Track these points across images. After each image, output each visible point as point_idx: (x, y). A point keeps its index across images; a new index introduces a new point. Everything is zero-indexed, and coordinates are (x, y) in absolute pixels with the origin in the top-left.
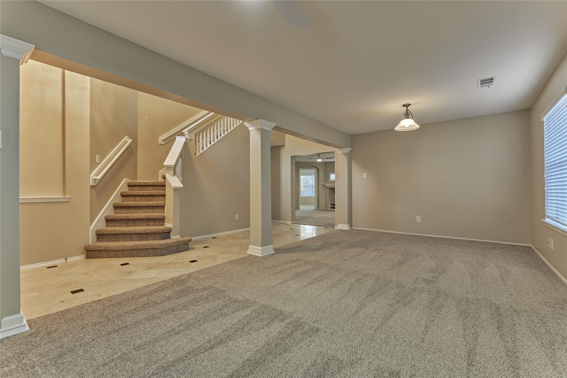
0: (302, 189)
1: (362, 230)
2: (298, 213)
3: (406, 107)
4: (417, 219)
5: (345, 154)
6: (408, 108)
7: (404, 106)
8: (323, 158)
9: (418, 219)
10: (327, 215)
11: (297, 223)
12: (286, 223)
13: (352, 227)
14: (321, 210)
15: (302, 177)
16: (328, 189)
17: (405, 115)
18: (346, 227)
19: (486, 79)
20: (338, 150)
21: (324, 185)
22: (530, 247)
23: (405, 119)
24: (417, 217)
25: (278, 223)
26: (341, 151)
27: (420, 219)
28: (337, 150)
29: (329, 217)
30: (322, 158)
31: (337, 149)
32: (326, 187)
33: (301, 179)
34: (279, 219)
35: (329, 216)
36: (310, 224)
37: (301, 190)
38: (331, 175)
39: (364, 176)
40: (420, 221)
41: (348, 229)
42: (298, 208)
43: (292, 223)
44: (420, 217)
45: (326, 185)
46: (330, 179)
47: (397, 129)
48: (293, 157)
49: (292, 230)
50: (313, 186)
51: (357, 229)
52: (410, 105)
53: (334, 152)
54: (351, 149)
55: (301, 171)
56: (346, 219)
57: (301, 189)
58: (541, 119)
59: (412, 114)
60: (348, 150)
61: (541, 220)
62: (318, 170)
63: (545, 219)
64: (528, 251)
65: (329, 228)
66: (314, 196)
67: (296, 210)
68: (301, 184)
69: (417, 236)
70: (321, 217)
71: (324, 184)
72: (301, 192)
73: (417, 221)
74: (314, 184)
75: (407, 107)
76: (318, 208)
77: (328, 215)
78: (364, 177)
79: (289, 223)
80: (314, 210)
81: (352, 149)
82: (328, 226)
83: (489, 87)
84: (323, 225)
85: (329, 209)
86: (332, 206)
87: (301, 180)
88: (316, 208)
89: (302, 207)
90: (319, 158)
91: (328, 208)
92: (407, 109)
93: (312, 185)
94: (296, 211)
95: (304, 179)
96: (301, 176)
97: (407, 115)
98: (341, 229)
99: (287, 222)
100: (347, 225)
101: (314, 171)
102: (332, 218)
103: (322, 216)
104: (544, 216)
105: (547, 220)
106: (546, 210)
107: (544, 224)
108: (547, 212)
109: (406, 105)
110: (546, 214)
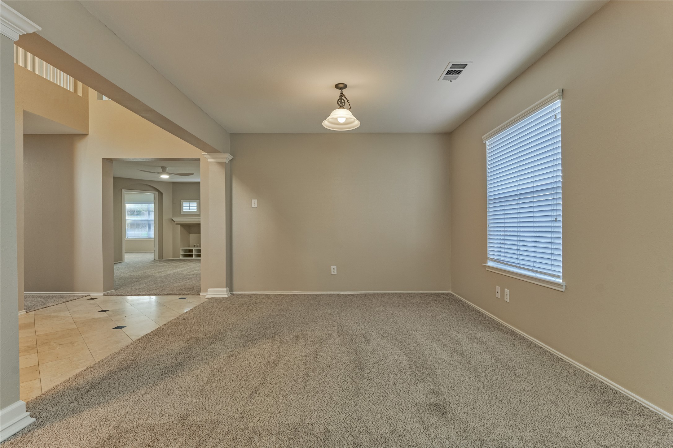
0: (128, 225)
1: (250, 295)
2: (119, 270)
3: (340, 90)
4: (332, 270)
5: (220, 164)
6: (344, 91)
7: (337, 86)
8: (171, 174)
9: (334, 269)
10: (179, 270)
11: (117, 292)
12: (90, 297)
13: (232, 291)
14: (166, 260)
15: (128, 206)
16: (179, 226)
17: (339, 103)
18: (222, 293)
19: (459, 63)
20: (208, 156)
21: (172, 220)
22: (451, 295)
23: (339, 108)
24: (332, 267)
25: (69, 299)
26: (213, 158)
27: (336, 270)
28: (205, 156)
29: (185, 272)
30: (169, 174)
31: (206, 154)
32: (176, 223)
33: (126, 209)
34: (72, 290)
35: (183, 271)
36: (149, 293)
37: (126, 228)
38: (184, 204)
39: (253, 204)
40: (336, 273)
41: (226, 296)
42: (119, 259)
43: (104, 295)
44: (335, 267)
45: (174, 219)
46: (183, 210)
47: (326, 124)
48: (107, 162)
49: (104, 315)
50: (149, 221)
51: (242, 294)
52: (345, 86)
53: (199, 160)
54: (231, 157)
55: (127, 194)
56: (223, 278)
57: (126, 226)
58: (483, 141)
59: (349, 103)
60: (226, 157)
61: (483, 264)
62: (161, 194)
63: (487, 263)
64: (451, 299)
65: (190, 299)
66: (153, 237)
67: (114, 264)
68: (127, 218)
69: (334, 295)
70: (169, 274)
71: (172, 218)
72: (126, 231)
73: (332, 273)
74: (152, 218)
75: (341, 89)
76: (161, 257)
77: (181, 269)
78: (253, 206)
79: (99, 294)
80: (152, 261)
81: (233, 157)
82: (187, 293)
83: (451, 82)
84: (175, 292)
85: (181, 258)
86: (185, 253)
87: (126, 211)
88: (157, 258)
89: (128, 257)
90: (164, 172)
91: (179, 257)
92: (342, 93)
93: (147, 219)
94: (115, 267)
95: (131, 210)
96: (126, 204)
97: (342, 103)
98: (213, 298)
99: (93, 295)
100: (225, 289)
101: (152, 196)
102: (190, 275)
103: (171, 272)
104: (485, 259)
105: (490, 264)
106: (489, 252)
107: (486, 269)
108: (491, 254)
109: (341, 87)
110: (489, 256)
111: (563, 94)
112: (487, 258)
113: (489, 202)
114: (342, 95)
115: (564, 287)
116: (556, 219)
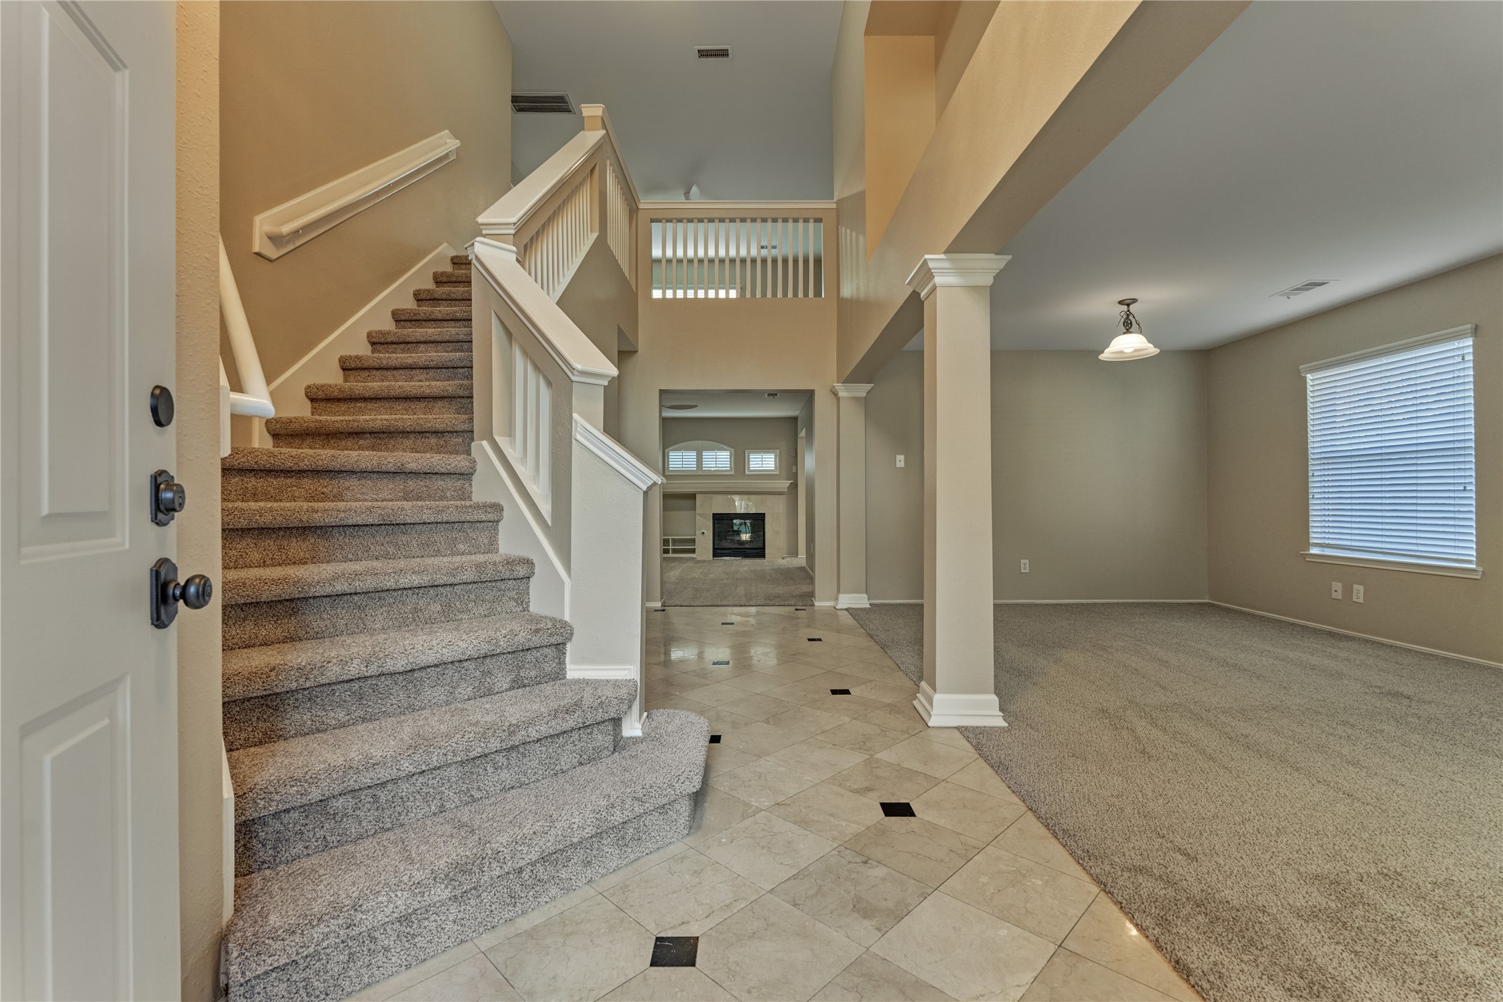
3: (1126, 307)
4: (1022, 566)
5: (857, 399)
6: (1132, 307)
7: (1121, 303)
9: (1025, 564)
17: (1124, 326)
18: (860, 601)
19: (1320, 281)
23: (1124, 334)
24: (1023, 562)
27: (1027, 566)
31: (841, 384)
39: (898, 462)
40: (1027, 571)
41: (866, 606)
44: (1027, 561)
47: (1103, 357)
52: (1134, 301)
54: (871, 388)
56: (861, 579)
59: (1140, 323)
61: (1303, 552)
63: (1309, 550)
75: (1128, 305)
78: (897, 466)
83: (1288, 298)
92: (1129, 311)
97: (1128, 325)
100: (864, 595)
104: (1308, 545)
105: (1314, 551)
106: (1312, 535)
107: (1307, 559)
108: (1314, 537)
109: (1127, 303)
110: (1312, 541)
111: (1476, 331)
112: (1309, 543)
113: (1311, 462)
114: (1129, 313)
115: (1480, 574)
116: (1465, 487)
